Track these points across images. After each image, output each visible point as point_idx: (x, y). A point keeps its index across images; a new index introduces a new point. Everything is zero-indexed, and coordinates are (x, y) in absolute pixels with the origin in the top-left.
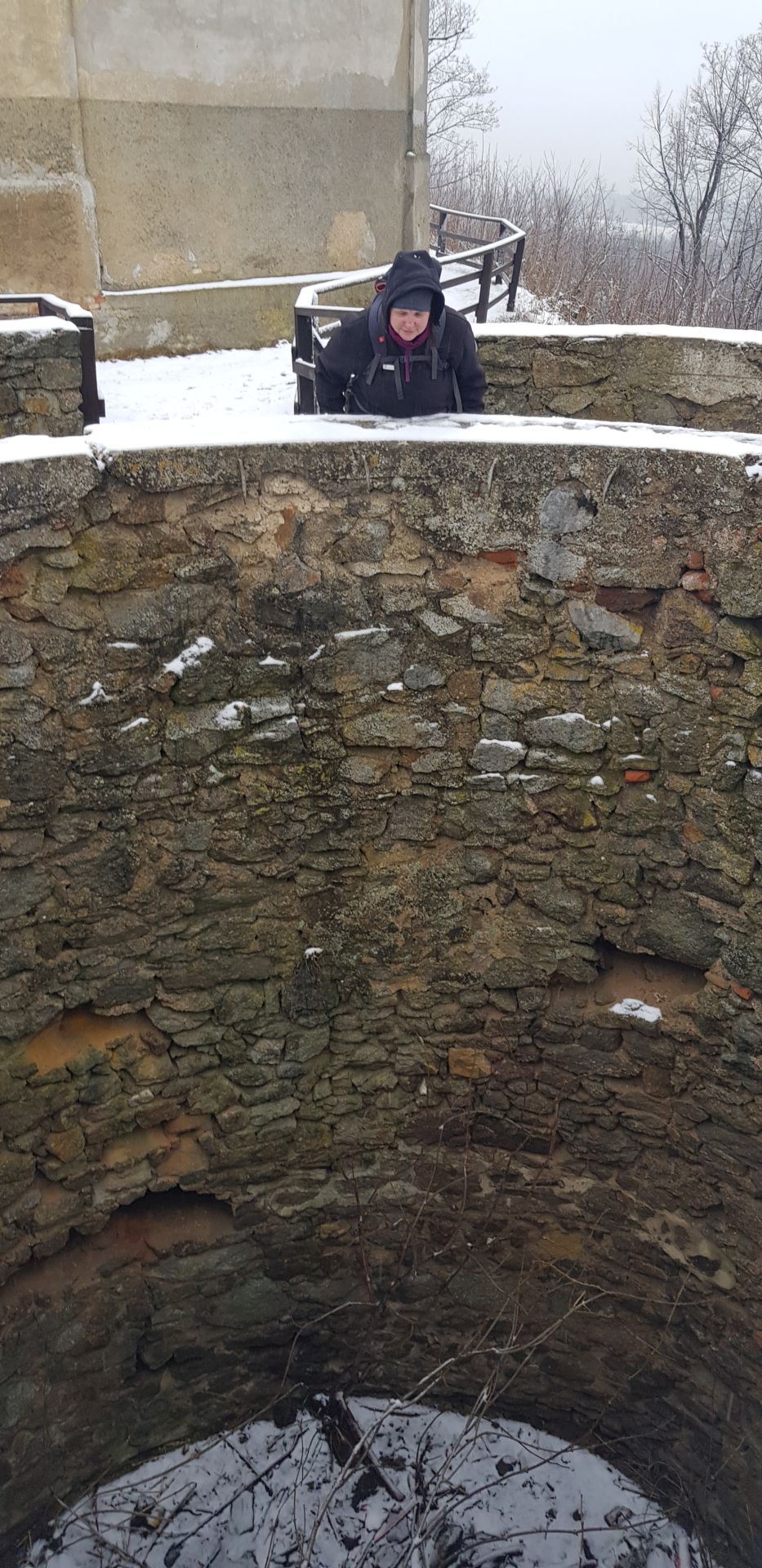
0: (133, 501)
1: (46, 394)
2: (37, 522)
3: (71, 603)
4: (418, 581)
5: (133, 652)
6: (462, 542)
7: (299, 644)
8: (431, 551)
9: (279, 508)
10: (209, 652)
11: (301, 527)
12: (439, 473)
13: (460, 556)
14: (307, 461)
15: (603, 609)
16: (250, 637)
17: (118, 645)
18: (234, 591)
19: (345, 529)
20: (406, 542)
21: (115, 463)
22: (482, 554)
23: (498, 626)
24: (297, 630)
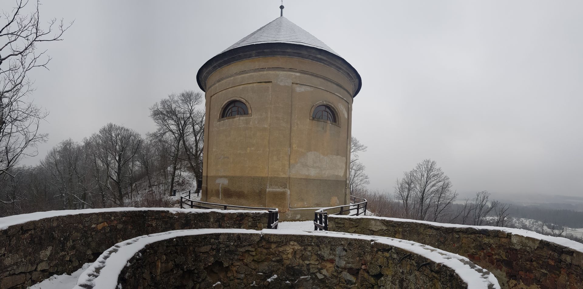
0: (266, 243)
1: (262, 224)
2: (249, 245)
3: (253, 263)
4: (316, 265)
5: (262, 275)
6: (324, 257)
7: (293, 279)
8: (319, 259)
9: (292, 248)
10: (276, 278)
11: (295, 252)
12: (320, 242)
13: (325, 260)
14: (297, 238)
15: (349, 274)
16: (285, 276)
17: (259, 273)
18: (283, 265)
19: (303, 253)
20: (314, 257)
21: (264, 235)
22: (327, 260)
23: (330, 277)
24: (293, 275)
